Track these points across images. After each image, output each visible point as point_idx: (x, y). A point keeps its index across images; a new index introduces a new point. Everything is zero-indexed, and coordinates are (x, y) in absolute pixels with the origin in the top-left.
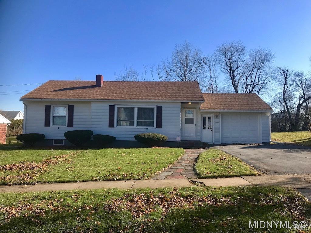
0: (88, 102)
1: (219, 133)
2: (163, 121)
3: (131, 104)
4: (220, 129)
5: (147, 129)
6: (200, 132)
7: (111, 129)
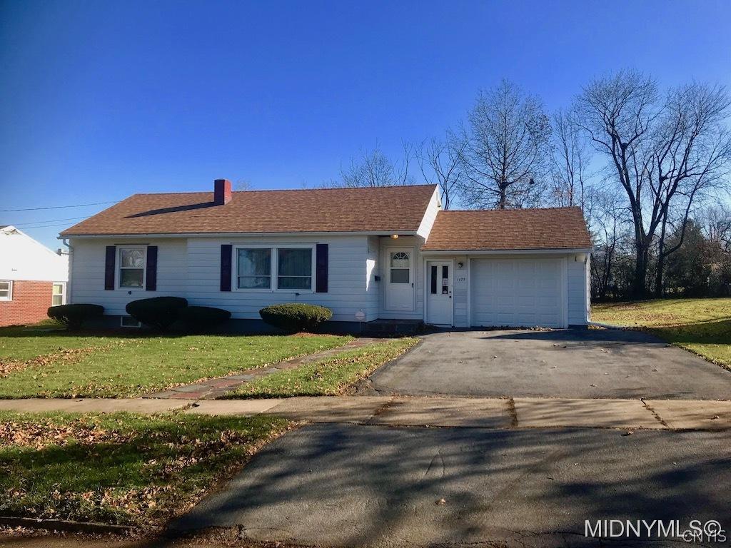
0: (182, 239)
1: (466, 302)
2: (330, 277)
3: (265, 241)
4: (469, 292)
5: (297, 294)
6: (423, 301)
7: (225, 295)
